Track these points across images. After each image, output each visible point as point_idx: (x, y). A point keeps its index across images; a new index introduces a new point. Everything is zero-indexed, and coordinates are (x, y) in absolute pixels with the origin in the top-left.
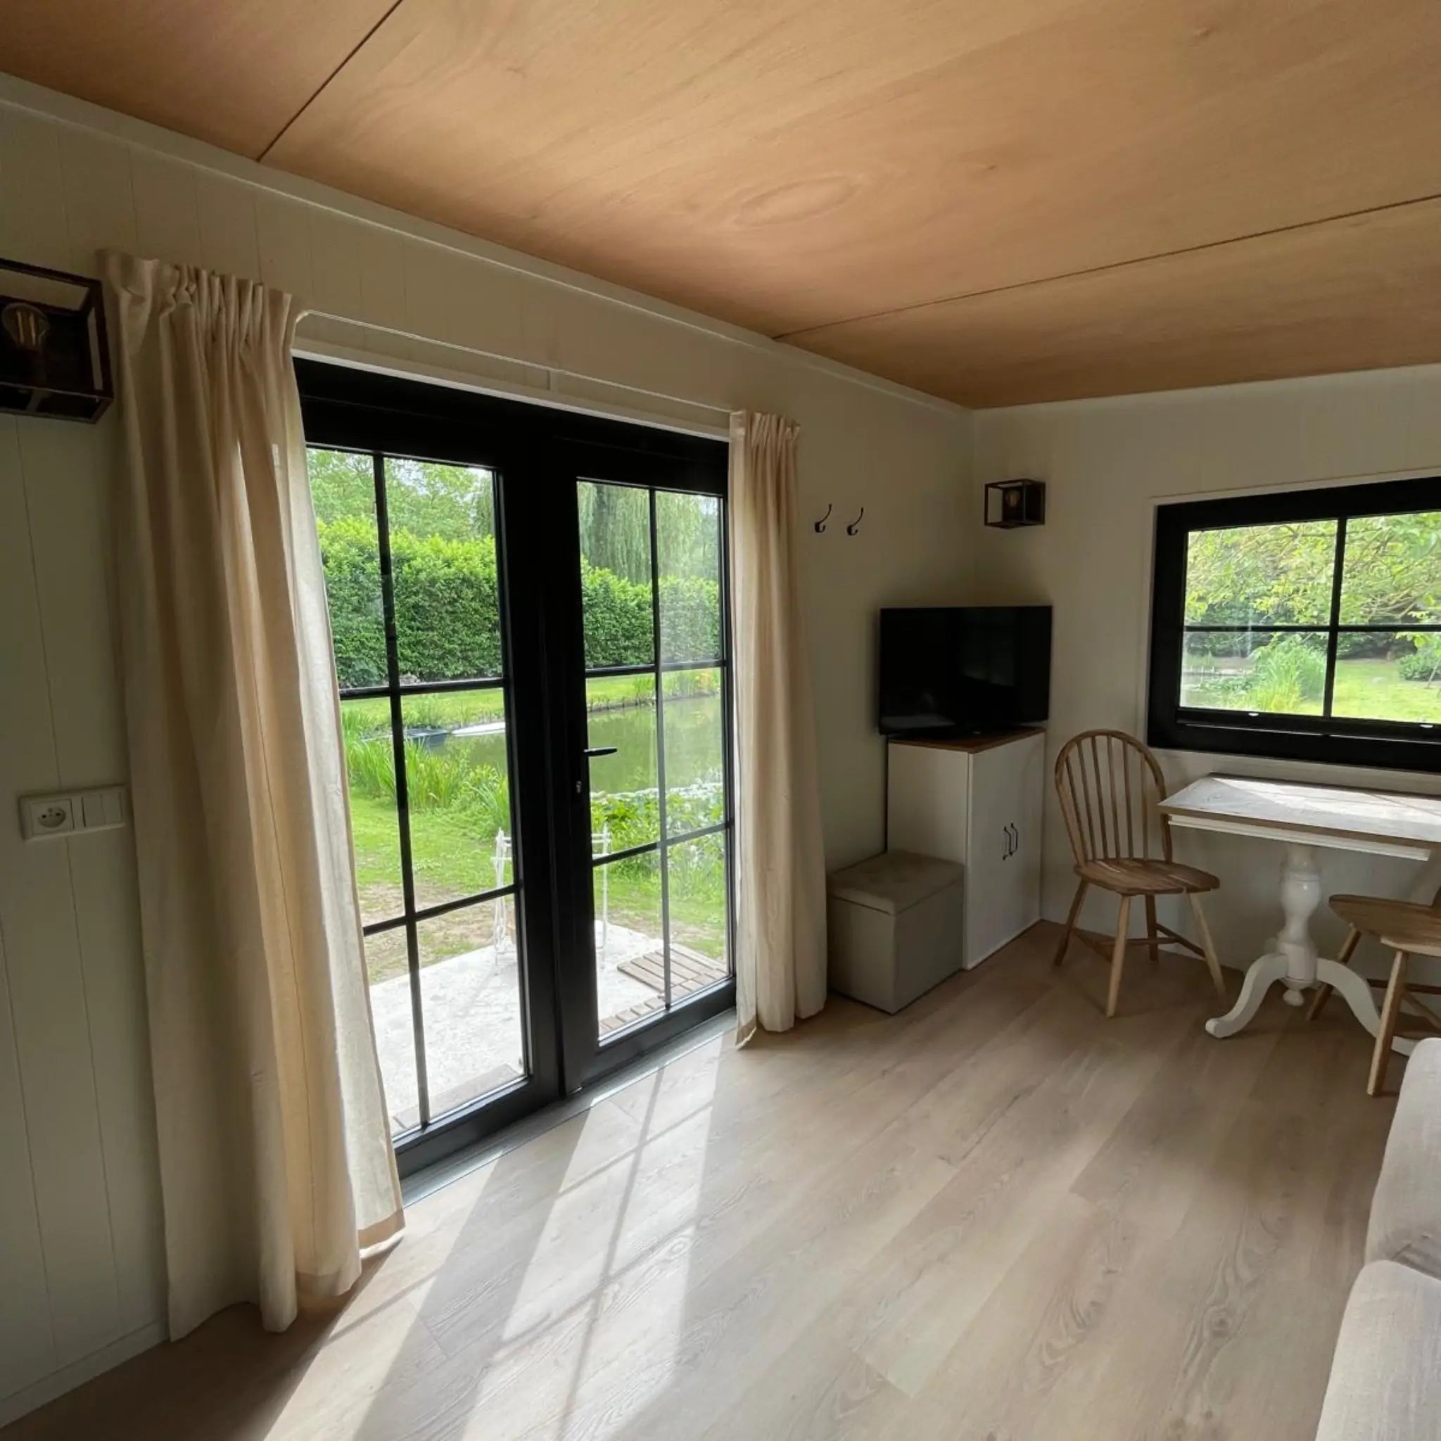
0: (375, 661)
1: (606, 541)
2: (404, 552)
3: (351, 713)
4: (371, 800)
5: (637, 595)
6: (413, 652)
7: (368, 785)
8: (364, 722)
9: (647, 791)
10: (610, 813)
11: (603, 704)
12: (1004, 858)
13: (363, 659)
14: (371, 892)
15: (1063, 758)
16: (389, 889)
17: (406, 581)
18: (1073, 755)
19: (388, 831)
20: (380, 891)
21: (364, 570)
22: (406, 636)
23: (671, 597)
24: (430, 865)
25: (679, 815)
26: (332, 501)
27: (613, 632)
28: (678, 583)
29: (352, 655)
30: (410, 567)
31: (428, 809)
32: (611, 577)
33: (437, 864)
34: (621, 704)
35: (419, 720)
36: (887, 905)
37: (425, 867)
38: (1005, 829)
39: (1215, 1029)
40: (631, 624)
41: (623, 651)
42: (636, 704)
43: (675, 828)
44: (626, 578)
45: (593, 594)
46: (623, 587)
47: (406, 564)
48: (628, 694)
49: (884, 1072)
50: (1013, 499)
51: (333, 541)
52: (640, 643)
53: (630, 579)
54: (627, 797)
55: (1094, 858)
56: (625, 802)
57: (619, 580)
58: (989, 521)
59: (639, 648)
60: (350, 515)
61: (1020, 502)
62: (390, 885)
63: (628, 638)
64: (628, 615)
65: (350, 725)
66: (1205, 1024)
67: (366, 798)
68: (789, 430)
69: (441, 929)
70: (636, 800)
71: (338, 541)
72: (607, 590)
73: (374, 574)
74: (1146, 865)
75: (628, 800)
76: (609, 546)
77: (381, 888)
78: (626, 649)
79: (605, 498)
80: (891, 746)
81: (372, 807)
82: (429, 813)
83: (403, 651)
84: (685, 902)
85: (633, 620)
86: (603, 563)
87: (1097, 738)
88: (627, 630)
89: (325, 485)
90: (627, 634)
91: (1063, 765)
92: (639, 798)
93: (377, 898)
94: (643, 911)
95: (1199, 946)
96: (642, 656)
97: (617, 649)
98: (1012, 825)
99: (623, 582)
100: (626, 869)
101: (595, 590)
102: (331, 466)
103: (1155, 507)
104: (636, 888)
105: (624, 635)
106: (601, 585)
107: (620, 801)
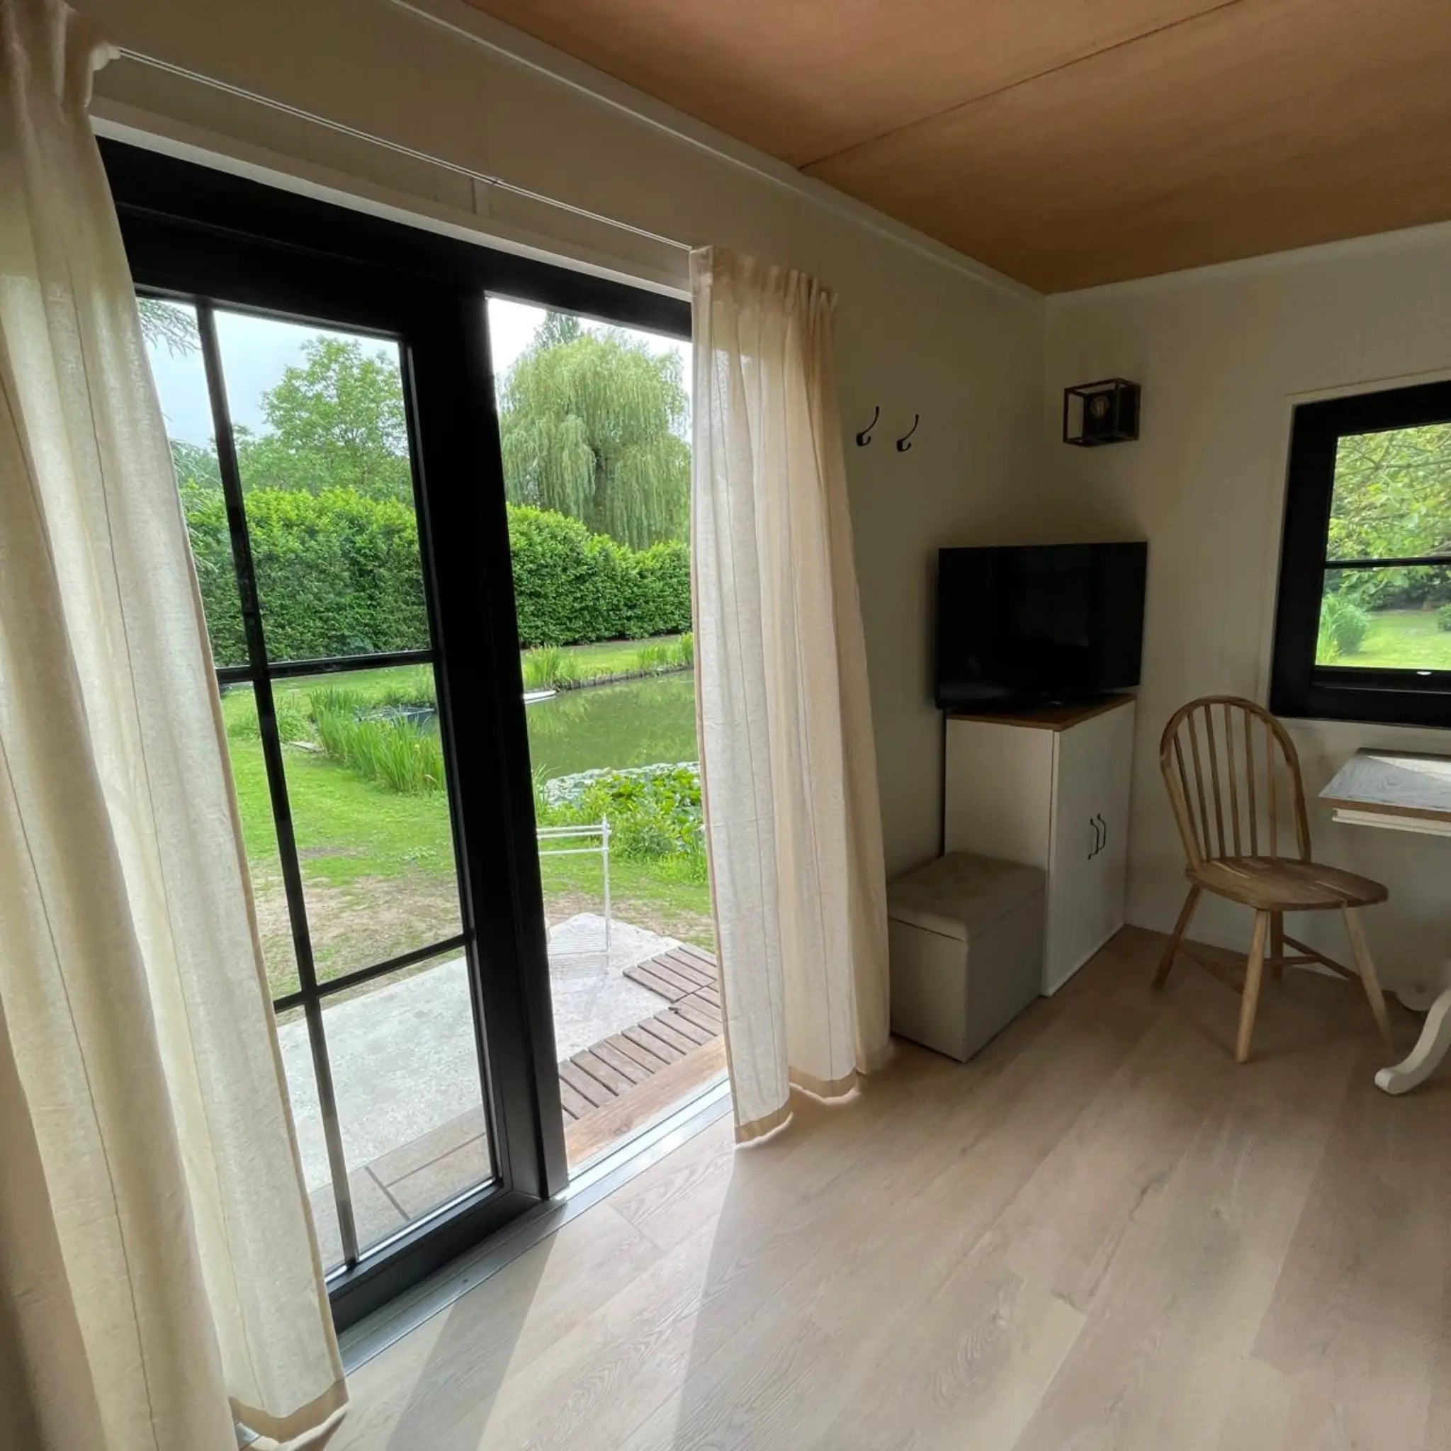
0: (371, 638)
1: (605, 506)
2: (394, 523)
3: (346, 693)
4: (366, 783)
5: (638, 563)
6: (409, 628)
7: (363, 768)
8: (360, 701)
9: (654, 767)
10: (615, 791)
11: (606, 676)
12: (1090, 857)
13: (357, 636)
14: (360, 886)
15: (1169, 737)
16: (380, 881)
17: (398, 554)
18: (1183, 729)
19: (381, 816)
20: (370, 884)
21: (355, 543)
22: (402, 610)
23: (672, 564)
24: (424, 853)
25: (688, 792)
26: (318, 472)
27: (615, 602)
28: (680, 549)
29: (347, 633)
30: (400, 537)
31: (425, 792)
32: (611, 544)
33: (432, 852)
34: (625, 675)
35: (417, 698)
36: (958, 931)
37: (419, 856)
38: (1092, 821)
39: (1391, 1082)
40: (633, 592)
41: (625, 621)
42: (641, 676)
43: (684, 805)
44: (627, 544)
45: (593, 562)
46: (624, 554)
47: (396, 536)
48: (632, 665)
49: (964, 1151)
50: (1100, 408)
51: (321, 513)
52: (643, 612)
53: (631, 544)
54: (632, 773)
55: (1209, 859)
56: (631, 779)
57: (619, 547)
58: (1070, 436)
59: (641, 618)
60: (338, 486)
61: (1109, 412)
62: (381, 878)
63: (631, 608)
64: (630, 584)
65: (345, 706)
66: (1375, 1074)
67: (360, 782)
68: (824, 295)
69: (431, 928)
70: (642, 776)
71: (326, 514)
72: (607, 558)
73: (364, 548)
74: (1276, 866)
75: (634, 776)
76: (608, 513)
77: (370, 881)
78: (629, 618)
79: (603, 464)
80: (949, 722)
81: (366, 791)
82: (426, 795)
83: (399, 626)
84: (697, 887)
85: (635, 589)
86: (603, 528)
87: (1213, 707)
88: (629, 599)
89: (312, 456)
90: (629, 604)
91: (1170, 744)
92: (645, 774)
93: (365, 893)
94: (652, 900)
95: (1355, 970)
96: (645, 625)
97: (619, 619)
98: (1099, 817)
99: (623, 549)
100: (633, 852)
101: (594, 558)
102: (317, 436)
103: (1293, 406)
104: (644, 872)
105: (626, 605)
106: (600, 553)
107: (626, 778)
